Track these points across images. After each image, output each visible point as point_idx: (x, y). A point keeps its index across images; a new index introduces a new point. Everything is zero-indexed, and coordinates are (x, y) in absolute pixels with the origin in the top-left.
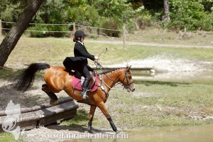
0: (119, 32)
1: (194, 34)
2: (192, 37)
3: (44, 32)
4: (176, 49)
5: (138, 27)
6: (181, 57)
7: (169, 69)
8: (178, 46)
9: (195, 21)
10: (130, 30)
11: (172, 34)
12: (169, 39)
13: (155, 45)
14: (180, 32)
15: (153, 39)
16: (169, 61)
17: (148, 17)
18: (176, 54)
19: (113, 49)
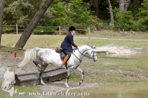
0: (85, 32)
1: (128, 33)
2: (127, 35)
3: (42, 31)
4: (119, 41)
5: (96, 29)
6: (123, 45)
7: (116, 52)
8: (119, 40)
9: (128, 26)
10: (91, 30)
11: (116, 33)
12: (114, 35)
13: (106, 39)
14: (121, 32)
15: (105, 36)
16: (116, 48)
17: (101, 24)
18: (119, 44)
19: (82, 41)
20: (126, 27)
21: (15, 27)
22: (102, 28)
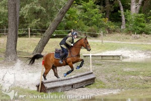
0: (97, 35)
1: (140, 36)
3: (54, 35)
5: (107, 32)
7: (130, 56)
8: (132, 43)
9: (141, 29)
11: (128, 36)
12: (127, 38)
13: (119, 42)
14: (133, 35)
15: (117, 39)
16: (129, 52)
17: (112, 27)
18: (132, 48)
19: (95, 45)
20: (138, 30)
21: (27, 31)
22: (114, 31)
